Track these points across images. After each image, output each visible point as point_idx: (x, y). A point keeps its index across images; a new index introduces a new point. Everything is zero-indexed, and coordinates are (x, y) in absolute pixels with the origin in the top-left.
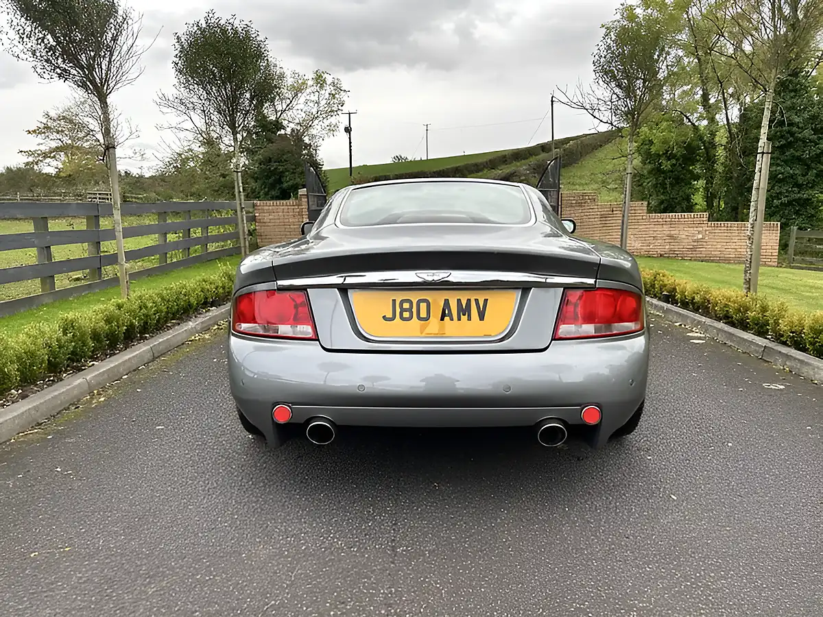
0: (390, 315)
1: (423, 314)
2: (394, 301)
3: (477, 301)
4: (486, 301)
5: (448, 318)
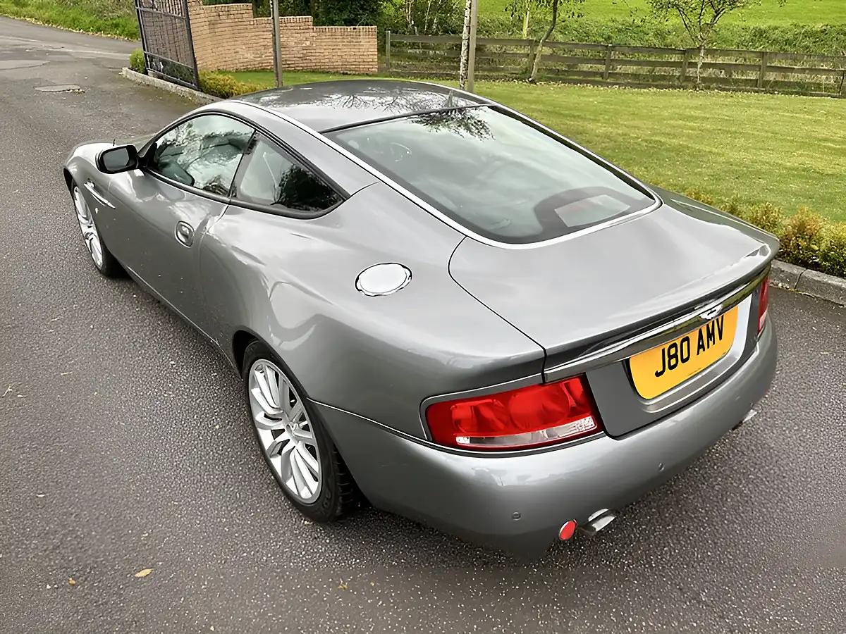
0: (660, 370)
1: (685, 356)
2: (664, 350)
3: (718, 321)
5: (701, 350)
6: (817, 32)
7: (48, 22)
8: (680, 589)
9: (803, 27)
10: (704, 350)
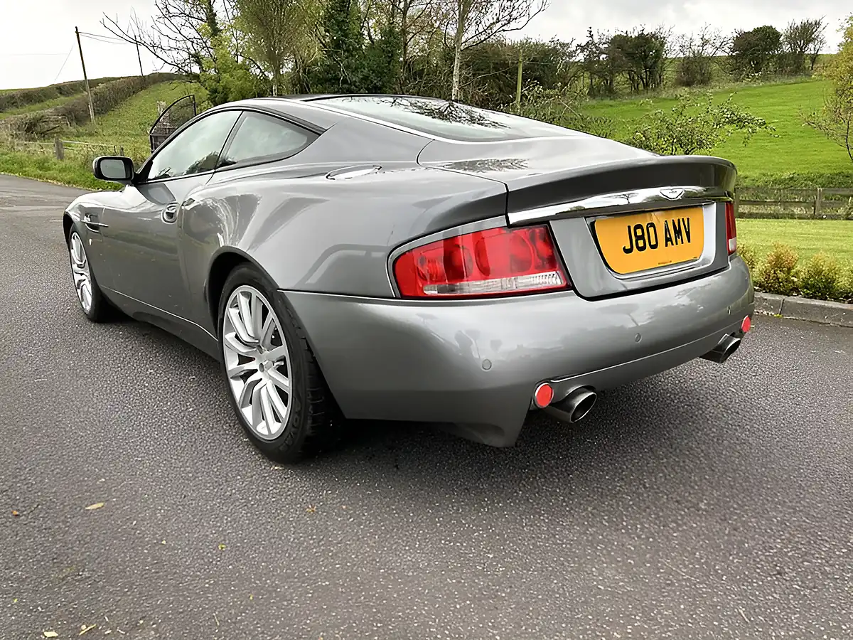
0: (628, 247)
1: (653, 243)
2: (629, 227)
3: (683, 219)
4: (688, 219)
5: (669, 243)
6: (785, 180)
7: (69, 183)
8: (677, 501)
9: (772, 176)
10: (673, 244)
